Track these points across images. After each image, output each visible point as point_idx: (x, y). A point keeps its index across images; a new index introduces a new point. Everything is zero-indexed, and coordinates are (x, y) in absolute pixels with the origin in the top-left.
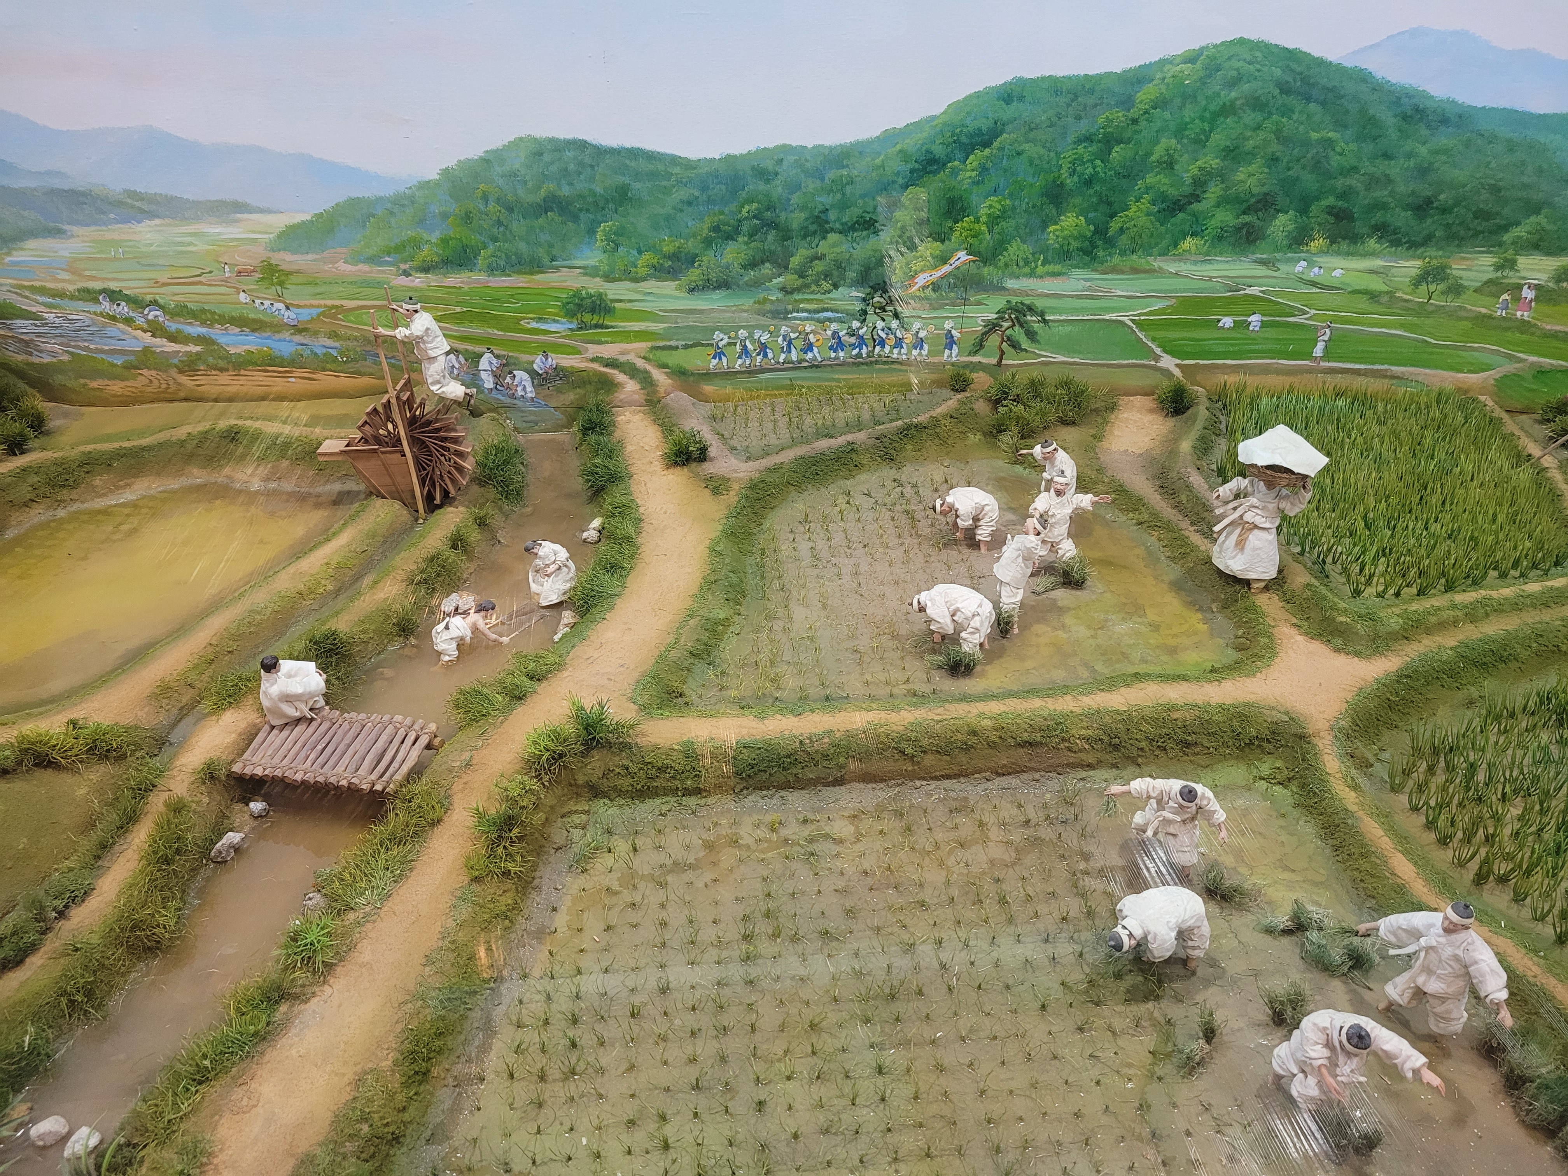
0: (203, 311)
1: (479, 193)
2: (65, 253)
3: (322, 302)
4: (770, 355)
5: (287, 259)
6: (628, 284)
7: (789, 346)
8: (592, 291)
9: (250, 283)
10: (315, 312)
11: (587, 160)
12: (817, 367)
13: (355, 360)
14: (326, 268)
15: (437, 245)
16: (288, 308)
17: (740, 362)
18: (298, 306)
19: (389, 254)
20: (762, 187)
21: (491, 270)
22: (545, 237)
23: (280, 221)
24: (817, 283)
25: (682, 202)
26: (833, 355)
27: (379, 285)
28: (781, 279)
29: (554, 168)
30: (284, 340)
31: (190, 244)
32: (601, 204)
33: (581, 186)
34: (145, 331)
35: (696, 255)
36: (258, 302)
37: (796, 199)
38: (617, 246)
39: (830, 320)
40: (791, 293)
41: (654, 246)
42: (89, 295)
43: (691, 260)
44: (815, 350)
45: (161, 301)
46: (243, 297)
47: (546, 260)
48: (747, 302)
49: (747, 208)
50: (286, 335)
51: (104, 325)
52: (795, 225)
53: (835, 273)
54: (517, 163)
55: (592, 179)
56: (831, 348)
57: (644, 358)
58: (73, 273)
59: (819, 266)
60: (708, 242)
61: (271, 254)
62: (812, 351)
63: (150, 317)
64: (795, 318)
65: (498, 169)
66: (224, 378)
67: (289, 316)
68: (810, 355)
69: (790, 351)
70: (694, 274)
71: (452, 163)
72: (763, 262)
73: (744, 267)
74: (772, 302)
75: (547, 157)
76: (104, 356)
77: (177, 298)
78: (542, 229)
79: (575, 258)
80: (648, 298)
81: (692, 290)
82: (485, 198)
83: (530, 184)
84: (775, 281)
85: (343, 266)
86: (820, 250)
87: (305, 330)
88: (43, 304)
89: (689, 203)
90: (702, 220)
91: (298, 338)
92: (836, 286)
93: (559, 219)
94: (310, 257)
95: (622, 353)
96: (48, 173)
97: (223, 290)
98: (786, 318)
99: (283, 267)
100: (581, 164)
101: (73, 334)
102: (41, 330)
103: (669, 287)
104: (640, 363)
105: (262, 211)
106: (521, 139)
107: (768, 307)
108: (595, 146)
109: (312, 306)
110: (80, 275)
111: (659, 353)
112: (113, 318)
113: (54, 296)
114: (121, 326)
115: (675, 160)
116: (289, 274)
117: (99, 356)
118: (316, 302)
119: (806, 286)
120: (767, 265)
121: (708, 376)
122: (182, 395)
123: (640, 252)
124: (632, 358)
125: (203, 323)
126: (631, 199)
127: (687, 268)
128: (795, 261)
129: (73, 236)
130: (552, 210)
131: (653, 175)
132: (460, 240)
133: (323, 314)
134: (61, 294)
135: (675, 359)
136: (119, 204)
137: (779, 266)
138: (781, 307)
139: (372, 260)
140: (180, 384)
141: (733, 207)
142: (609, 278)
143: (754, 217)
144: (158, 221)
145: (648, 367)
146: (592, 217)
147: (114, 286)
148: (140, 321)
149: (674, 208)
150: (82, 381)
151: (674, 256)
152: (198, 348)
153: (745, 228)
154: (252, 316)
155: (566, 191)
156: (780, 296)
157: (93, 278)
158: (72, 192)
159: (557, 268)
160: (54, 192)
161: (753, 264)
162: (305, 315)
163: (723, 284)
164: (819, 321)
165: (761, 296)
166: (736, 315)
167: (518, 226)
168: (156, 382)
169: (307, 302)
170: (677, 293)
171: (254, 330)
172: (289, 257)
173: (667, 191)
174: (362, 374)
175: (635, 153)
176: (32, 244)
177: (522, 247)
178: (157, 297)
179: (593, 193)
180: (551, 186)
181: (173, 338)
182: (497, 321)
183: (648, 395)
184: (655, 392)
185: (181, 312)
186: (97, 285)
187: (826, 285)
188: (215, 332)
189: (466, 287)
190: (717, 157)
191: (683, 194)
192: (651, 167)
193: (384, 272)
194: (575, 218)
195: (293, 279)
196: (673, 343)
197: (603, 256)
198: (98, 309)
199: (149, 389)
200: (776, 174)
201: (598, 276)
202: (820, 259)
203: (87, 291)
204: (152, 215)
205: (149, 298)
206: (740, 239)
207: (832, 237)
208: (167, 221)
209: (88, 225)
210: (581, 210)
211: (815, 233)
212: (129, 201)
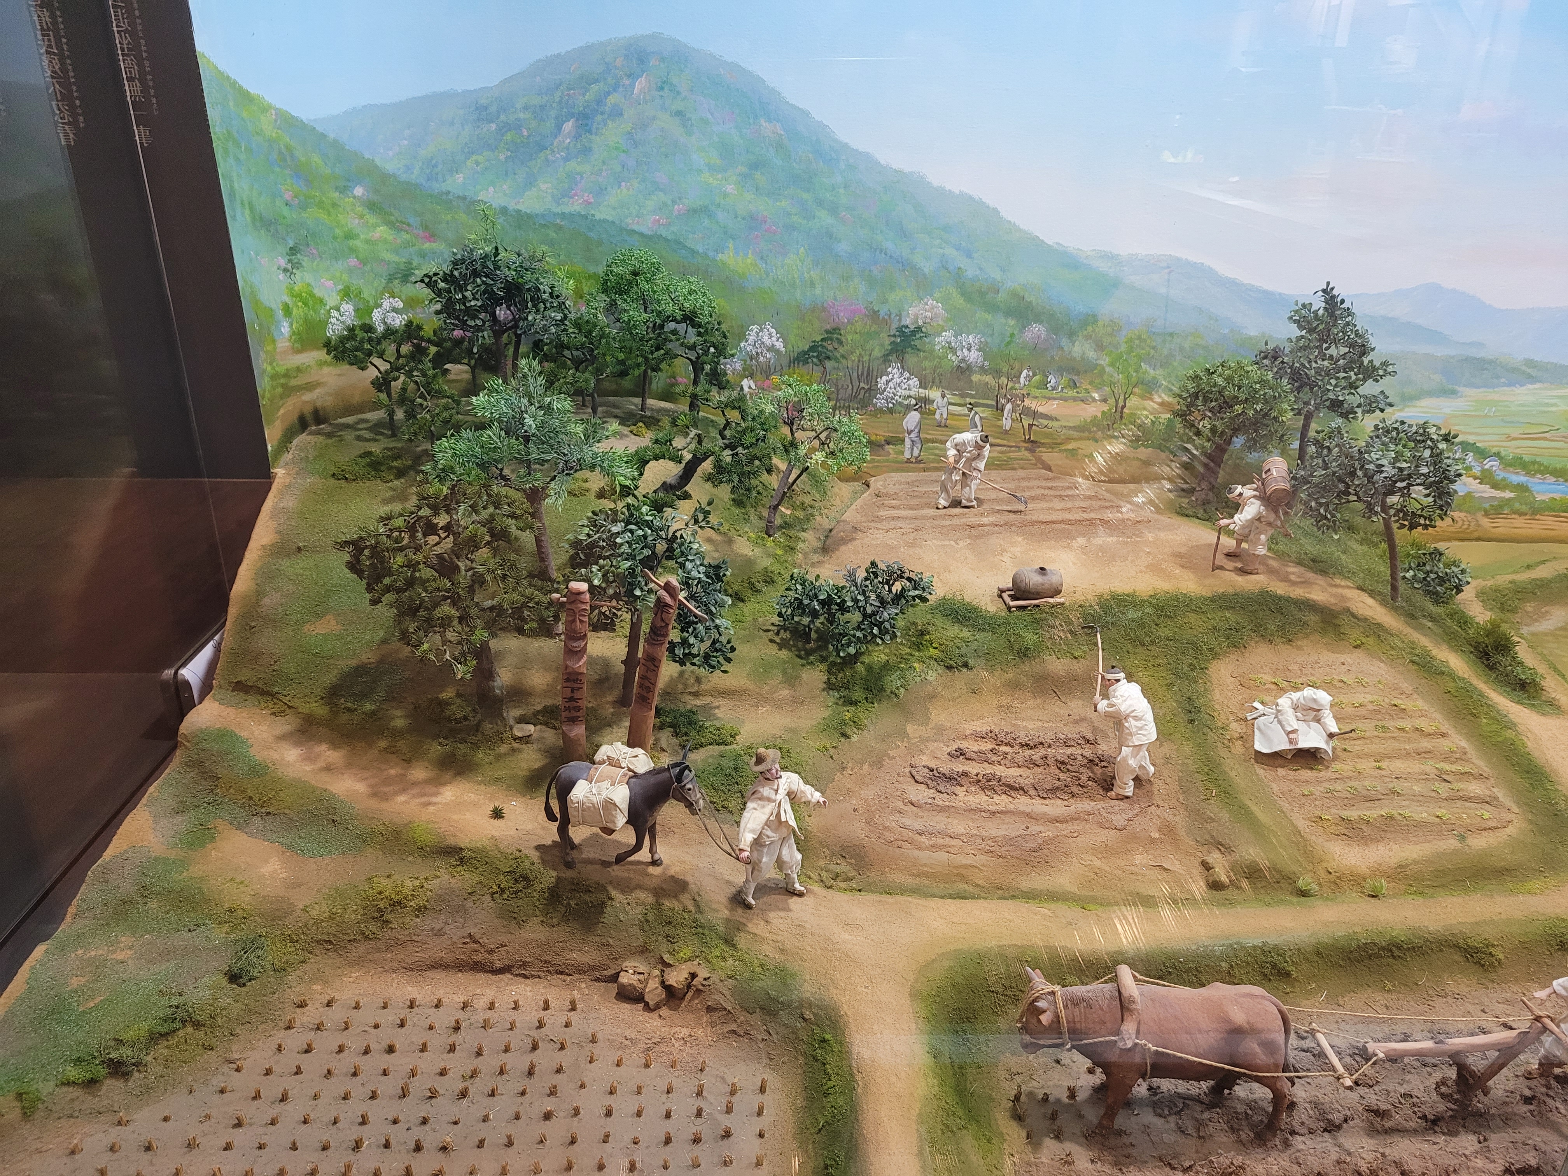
0: (1534, 463)
34: (1475, 478)
45: (1503, 453)
63: (1486, 467)
66: (1520, 522)
77: (1518, 451)
122: (1476, 535)
125: (1528, 474)
129: (1461, 397)
136: (1514, 370)
140: (1479, 526)
144: (1537, 386)
148: (1476, 470)
152: (1512, 495)
158: (1482, 360)
160: (1467, 359)
168: (1460, 523)
178: (1502, 450)
181: (1495, 486)
185: (1519, 464)
199: (1452, 529)
204: (1532, 379)
205: (1495, 450)
209: (1479, 387)
212: (1524, 368)
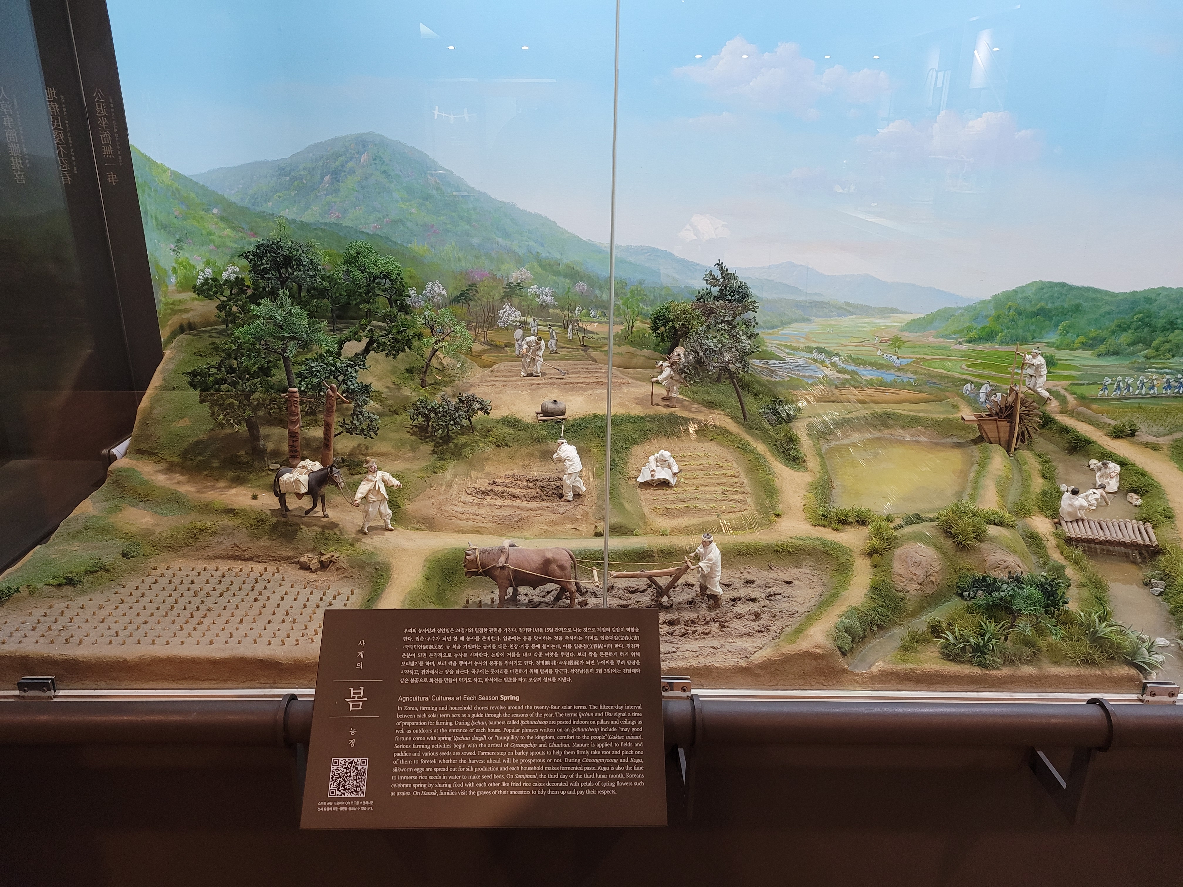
0: (858, 359)
1: (1007, 306)
2: (807, 330)
3: (915, 356)
4: (1131, 390)
5: (906, 336)
6: (1067, 351)
7: (1142, 386)
9: (884, 346)
10: (910, 360)
11: (1064, 292)
13: (921, 385)
14: (923, 340)
15: (979, 330)
18: (903, 358)
19: (955, 334)
20: (1147, 306)
21: (1002, 343)
22: (1033, 328)
23: (908, 318)
24: (1164, 354)
25: (1105, 313)
27: (944, 348)
28: (1146, 352)
29: (1047, 296)
31: (864, 327)
32: (1065, 313)
33: (1058, 304)
34: (828, 367)
35: (1106, 338)
36: (885, 355)
37: (1162, 313)
38: (1067, 332)
40: (1150, 359)
41: (1086, 333)
42: (810, 350)
43: (1103, 340)
45: (841, 354)
47: (1030, 339)
48: (1126, 362)
49: (1137, 316)
50: (892, 371)
51: (811, 364)
52: (1159, 325)
53: (1174, 350)
54: (1029, 293)
55: (1064, 301)
57: (1065, 389)
58: (806, 339)
59: (1167, 346)
60: (1113, 332)
61: (899, 333)
64: (1149, 372)
65: (1020, 295)
66: (856, 391)
70: (1102, 348)
71: (999, 292)
72: (1139, 343)
73: (1129, 345)
74: (1139, 363)
75: (1045, 290)
76: (804, 379)
77: (849, 352)
78: (1032, 324)
79: (1045, 338)
80: (1076, 359)
81: (1099, 356)
82: (1010, 309)
83: (1033, 303)
84: (1142, 352)
85: (931, 339)
86: (1169, 338)
87: (902, 369)
88: (788, 354)
89: (1109, 313)
90: (1113, 321)
91: (898, 373)
92: (1173, 356)
93: (1042, 319)
94: (918, 334)
95: (1055, 386)
96: (815, 294)
97: (872, 349)
98: (1144, 372)
99: (904, 339)
100: (1061, 294)
101: (795, 368)
103: (1088, 354)
104: (1063, 392)
105: (903, 312)
106: (1035, 282)
107: (1136, 365)
108: (1070, 286)
109: (910, 358)
110: (809, 340)
111: (1073, 387)
112: (816, 361)
113: (793, 350)
115: (1107, 293)
116: (904, 342)
117: (802, 379)
118: (912, 356)
119: (1159, 355)
120: (1141, 344)
121: (1096, 400)
122: (833, 399)
123: (1078, 336)
124: (1059, 389)
125: (856, 364)
126: (1080, 311)
127: (1099, 345)
128: (1155, 343)
129: (813, 322)
130: (1040, 314)
131: (1095, 299)
132: (991, 328)
133: (914, 362)
134: (796, 349)
135: (1080, 390)
136: (840, 308)
137: (1147, 345)
138: (1142, 366)
139: (946, 337)
140: (833, 394)
141: (1130, 316)
142: (1058, 348)
143: (1140, 321)
144: (854, 316)
145: (1066, 394)
146: (1059, 318)
147: (822, 346)
148: (827, 363)
149: (1101, 315)
150: (789, 391)
151: (1094, 339)
152: (849, 377)
153: (1134, 326)
155: (1050, 306)
156: (1144, 360)
157: (815, 342)
159: (1034, 343)
161: (1133, 344)
162: (905, 362)
163: (1116, 353)
164: (1161, 374)
165: (1134, 360)
167: (1021, 322)
168: (823, 392)
169: (908, 356)
170: (1091, 357)
171: (877, 369)
172: (907, 334)
173: (1099, 307)
174: (921, 392)
175: (1088, 289)
176: (794, 325)
177: (1020, 332)
178: (840, 352)
179: (1063, 307)
180: (1042, 304)
181: (839, 372)
182: (997, 368)
183: (1062, 408)
184: (1066, 407)
185: (848, 359)
186: (815, 345)
187: (1168, 355)
188: (861, 370)
189: (987, 351)
190: (1128, 292)
191: (1107, 309)
192: (1094, 296)
193: (949, 342)
194: (1050, 319)
195: (906, 345)
196: (1082, 382)
197: (1058, 338)
198: (811, 356)
200: (1156, 300)
201: (1053, 347)
202: (1168, 342)
203: (809, 347)
204: (852, 313)
205: (836, 352)
206: (1130, 331)
207: (1177, 332)
208: (858, 316)
209: (822, 317)
210: (1054, 315)
211: (1168, 329)
212: (845, 307)
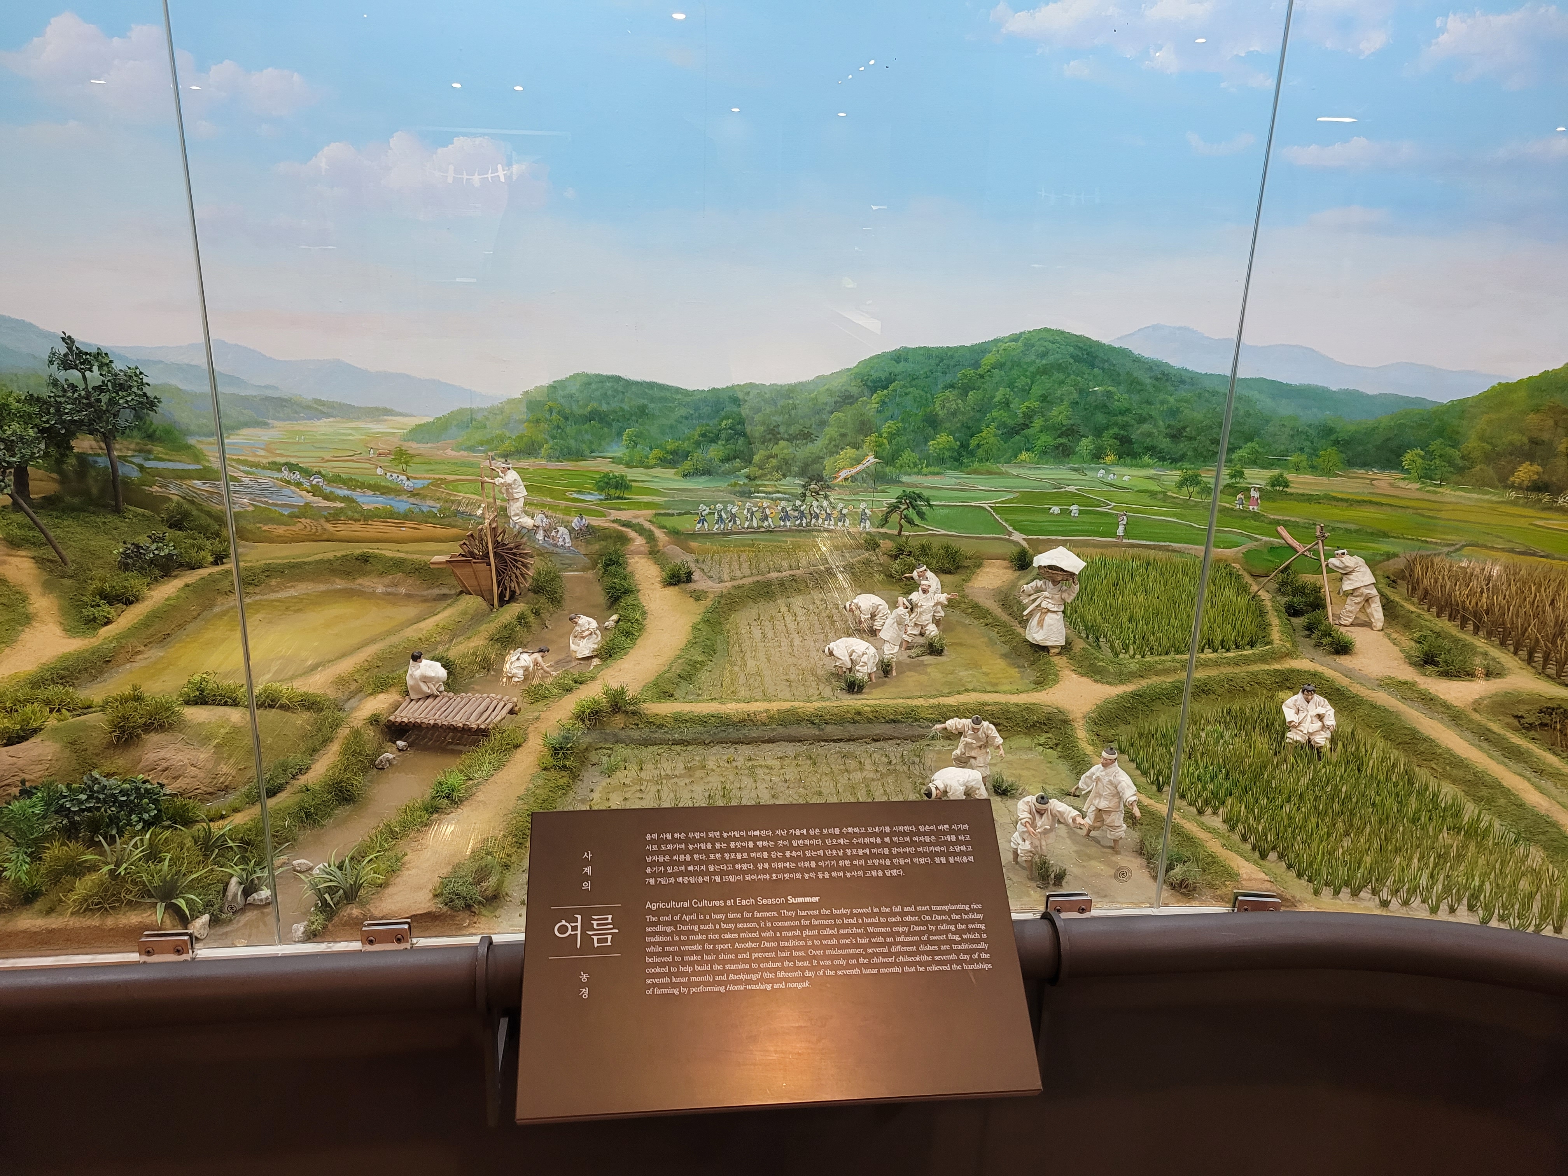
0: (351, 479)
1: (547, 407)
2: (266, 438)
3: (432, 476)
4: (738, 522)
5: (413, 447)
6: (642, 470)
8: (617, 474)
9: (385, 461)
10: (426, 482)
11: (620, 388)
12: (771, 532)
13: (449, 516)
14: (438, 453)
15: (515, 440)
16: (408, 479)
17: (717, 526)
18: (415, 478)
19: (482, 445)
20: (735, 409)
21: (550, 458)
22: (587, 437)
23: (413, 422)
24: (770, 473)
25: (682, 417)
26: (782, 524)
27: (472, 465)
28: (746, 470)
29: (598, 393)
30: (402, 501)
31: (350, 435)
32: (627, 417)
33: (614, 405)
34: (308, 492)
35: (689, 452)
36: (389, 474)
37: (758, 418)
38: (636, 444)
39: (781, 499)
40: (754, 480)
41: (661, 445)
42: (276, 467)
43: (686, 455)
44: (770, 520)
45: (323, 472)
46: (379, 471)
47: (587, 453)
48: (723, 485)
49: (725, 422)
50: (404, 497)
51: (282, 487)
52: (757, 435)
53: (784, 467)
54: (573, 389)
55: (622, 401)
56: (781, 519)
57: (650, 521)
58: (268, 452)
59: (774, 462)
60: (698, 444)
61: (402, 443)
62: (767, 520)
63: (314, 482)
64: (756, 497)
65: (561, 393)
66: (357, 526)
67: (408, 485)
68: (766, 523)
69: (752, 520)
70: (687, 465)
71: (531, 387)
72: (735, 458)
73: (722, 461)
74: (740, 485)
75: (594, 386)
76: (277, 508)
77: (334, 470)
78: (586, 432)
79: (607, 451)
80: (655, 480)
81: (685, 476)
82: (551, 411)
83: (581, 403)
84: (742, 471)
85: (449, 452)
86: (774, 452)
87: (418, 494)
88: (243, 471)
89: (687, 418)
90: (694, 429)
91: (412, 500)
92: (785, 476)
93: (598, 425)
94: (429, 445)
95: (635, 517)
96: (266, 387)
97: (367, 466)
98: (749, 497)
99: (410, 452)
100: (617, 391)
101: (259, 492)
102: (237, 488)
103: (670, 473)
104: (647, 525)
105: (401, 415)
106: (578, 374)
107: (738, 488)
108: (626, 380)
109: (425, 478)
110: (272, 453)
111: (660, 518)
112: (289, 482)
113: (251, 466)
114: (293, 488)
115: (678, 390)
116: (413, 456)
117: (273, 508)
118: (428, 476)
119: (765, 475)
120: (738, 460)
121: (694, 536)
122: (325, 537)
123: (651, 449)
124: (641, 520)
125: (349, 488)
126: (647, 414)
127: (683, 461)
128: (756, 458)
129: (273, 427)
130: (594, 419)
131: (663, 399)
132: (531, 437)
133: (431, 484)
134: (257, 465)
135: (670, 522)
136: (309, 407)
137: (746, 461)
138: (746, 489)
139: (471, 449)
140: (325, 530)
141: (715, 421)
142: (628, 465)
143: (730, 428)
144: (331, 419)
145: (652, 528)
146: (621, 425)
147: (293, 461)
148: (306, 485)
149: (676, 421)
150: (258, 525)
151: (674, 452)
152: (343, 505)
153: (723, 435)
154: (383, 484)
155: (604, 407)
156: (746, 481)
157: (281, 455)
158: (280, 399)
159: (595, 458)
160: (267, 399)
161: (727, 459)
162: (419, 484)
163: (707, 472)
164: (772, 499)
165: (733, 481)
166: (716, 493)
167: (571, 429)
168: (309, 528)
169: (423, 476)
170: (675, 477)
171: (382, 494)
172: (414, 445)
173: (672, 410)
174: (453, 527)
175: (651, 385)
176: (245, 431)
177: (572, 443)
178: (321, 469)
179: (622, 409)
180: (595, 404)
181: (326, 498)
182: (551, 493)
183: (651, 547)
184: (656, 546)
185: (336, 479)
186: (282, 460)
187: (778, 475)
188: (357, 495)
189: (531, 469)
190: (706, 389)
191: (683, 412)
192: (662, 394)
193: (476, 457)
194: (609, 425)
195: (415, 460)
196: (670, 511)
197: (626, 451)
198: (280, 476)
199: (303, 532)
200: (746, 401)
201: (621, 463)
202: (774, 457)
203: (275, 463)
204: (328, 415)
206: (720, 442)
207: (782, 443)
208: (338, 419)
209: (285, 420)
210: (613, 420)
211: (770, 439)
212: (315, 406)
